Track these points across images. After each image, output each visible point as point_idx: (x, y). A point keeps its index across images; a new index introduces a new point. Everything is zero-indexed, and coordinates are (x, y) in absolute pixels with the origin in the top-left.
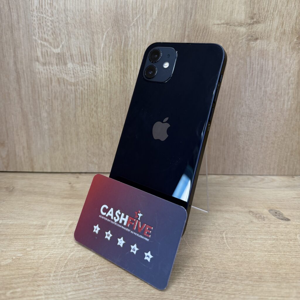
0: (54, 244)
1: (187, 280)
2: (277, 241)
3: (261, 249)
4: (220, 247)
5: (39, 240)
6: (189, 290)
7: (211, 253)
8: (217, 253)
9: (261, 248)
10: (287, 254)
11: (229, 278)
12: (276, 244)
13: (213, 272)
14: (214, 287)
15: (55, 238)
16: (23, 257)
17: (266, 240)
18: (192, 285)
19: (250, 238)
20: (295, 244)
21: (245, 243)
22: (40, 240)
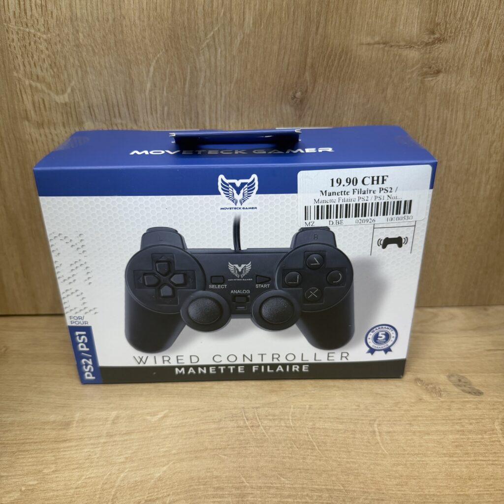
0: (90, 457)
2: (463, 435)
3: (438, 451)
4: (370, 451)
5: (62, 451)
7: (356, 463)
8: (365, 463)
9: (438, 449)
10: (480, 459)
12: (462, 440)
15: (91, 447)
16: (38, 487)
17: (445, 433)
19: (420, 432)
20: (491, 440)
21: (410, 440)
22: (65, 451)
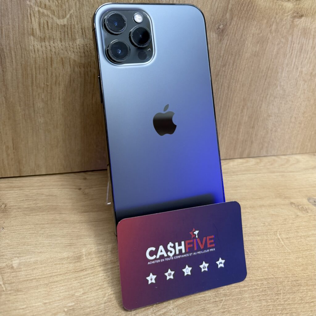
1: (266, 296)
4: (281, 251)
6: (273, 307)
7: (275, 260)
8: (280, 259)
11: (302, 285)
13: (286, 282)
14: (293, 298)
18: (273, 301)
21: (300, 242)
